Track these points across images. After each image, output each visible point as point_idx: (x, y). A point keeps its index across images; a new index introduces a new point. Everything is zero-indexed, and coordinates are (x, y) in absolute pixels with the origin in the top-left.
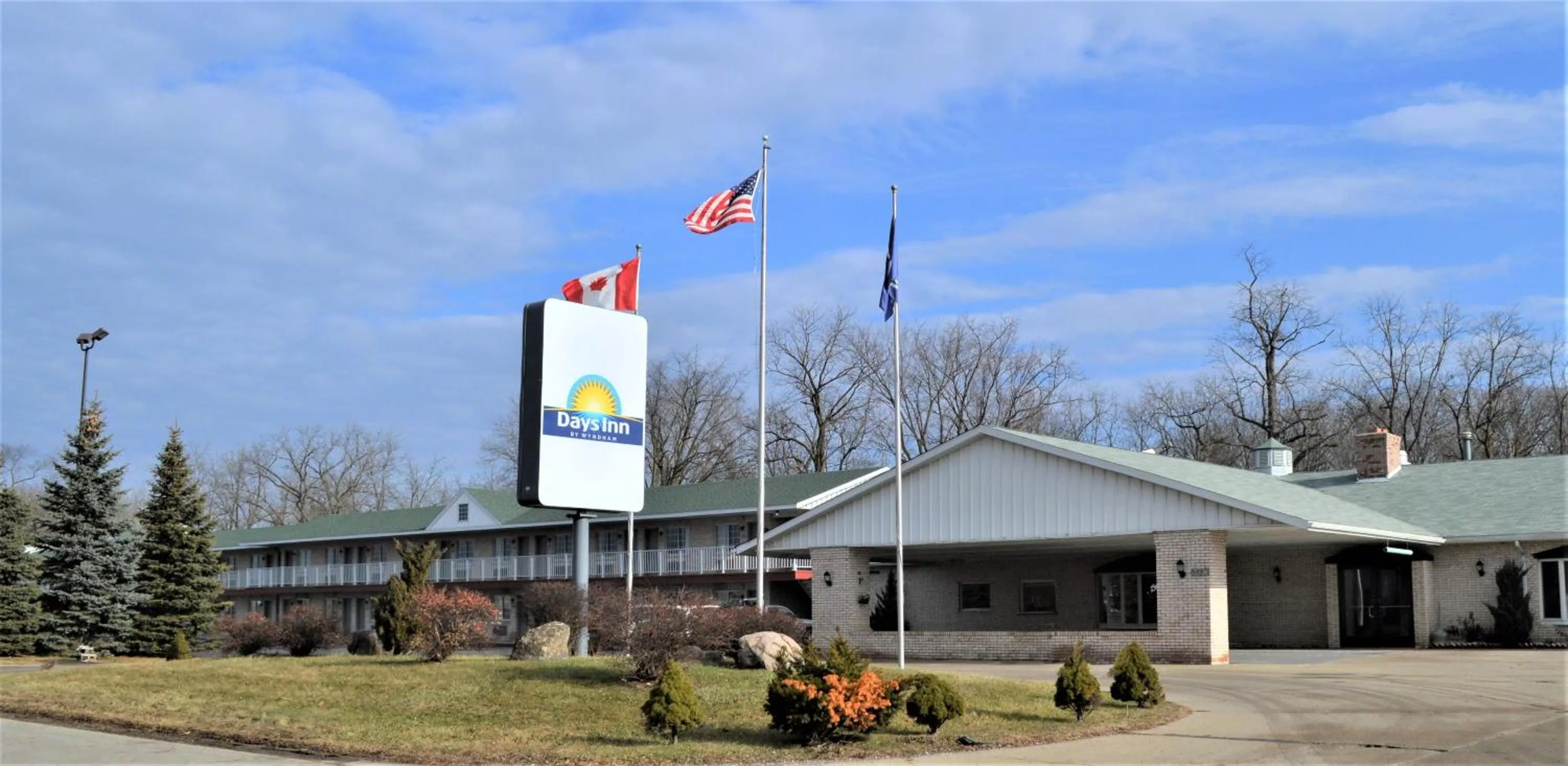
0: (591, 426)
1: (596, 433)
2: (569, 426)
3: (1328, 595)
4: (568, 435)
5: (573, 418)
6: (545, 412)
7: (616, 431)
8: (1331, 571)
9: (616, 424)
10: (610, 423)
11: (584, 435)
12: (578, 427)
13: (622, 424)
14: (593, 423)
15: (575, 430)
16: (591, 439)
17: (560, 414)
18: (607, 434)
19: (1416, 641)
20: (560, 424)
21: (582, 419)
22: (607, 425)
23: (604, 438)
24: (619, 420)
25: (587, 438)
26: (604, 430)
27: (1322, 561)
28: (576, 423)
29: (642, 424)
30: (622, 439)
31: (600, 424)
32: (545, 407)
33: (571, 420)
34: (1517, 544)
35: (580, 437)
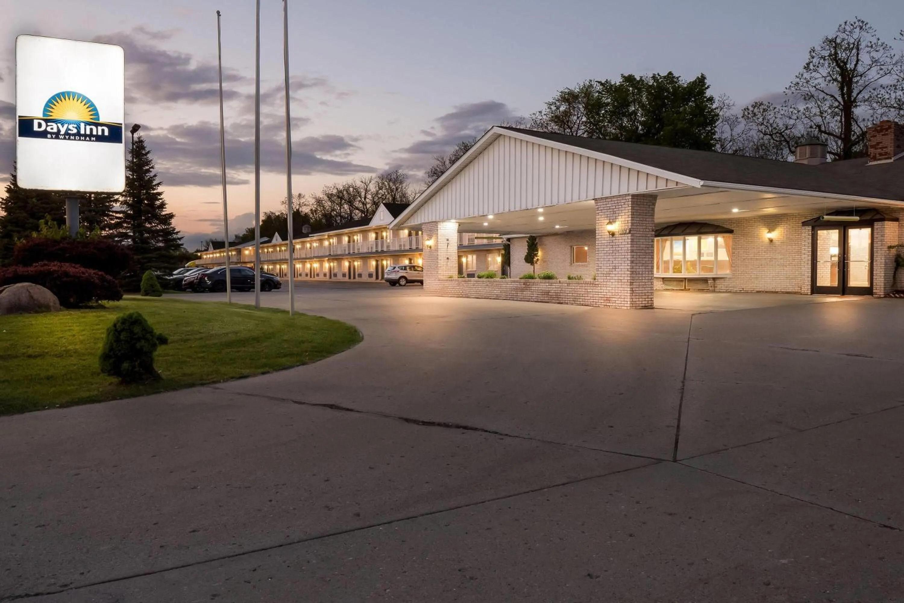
0: (68, 129)
1: (74, 135)
2: (46, 129)
3: (803, 252)
4: (46, 137)
5: (49, 124)
6: (19, 120)
7: (95, 132)
8: (807, 232)
9: (94, 128)
10: (88, 128)
11: (61, 137)
12: (55, 130)
13: (100, 128)
14: (71, 127)
15: (51, 133)
16: (69, 139)
17: (36, 123)
18: (85, 135)
19: (874, 291)
20: (36, 128)
21: (59, 125)
22: (85, 129)
23: (83, 138)
24: (97, 125)
25: (65, 138)
26: (82, 131)
27: (801, 224)
28: (53, 128)
29: (121, 127)
30: (101, 138)
31: (78, 128)
32: (19, 117)
33: (47, 126)
35: (57, 137)
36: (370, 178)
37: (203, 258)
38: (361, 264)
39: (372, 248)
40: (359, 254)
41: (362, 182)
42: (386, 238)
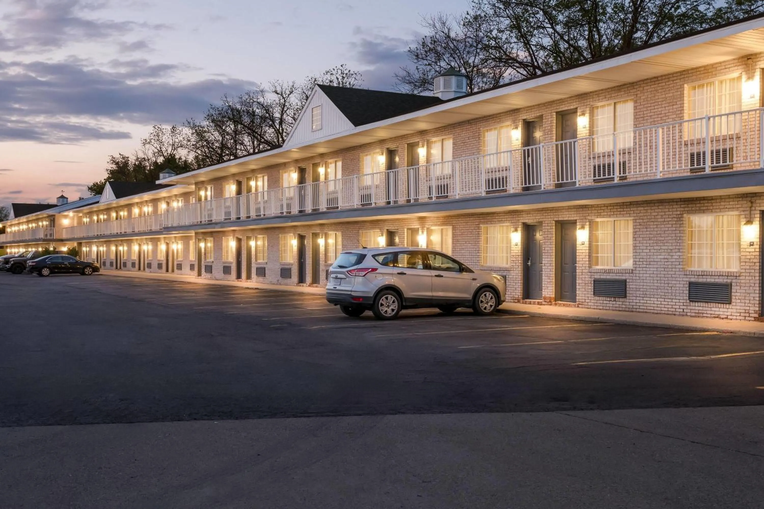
36: (291, 84)
37: (7, 232)
38: (264, 245)
39: (289, 206)
40: (259, 219)
41: (276, 92)
42: (326, 178)
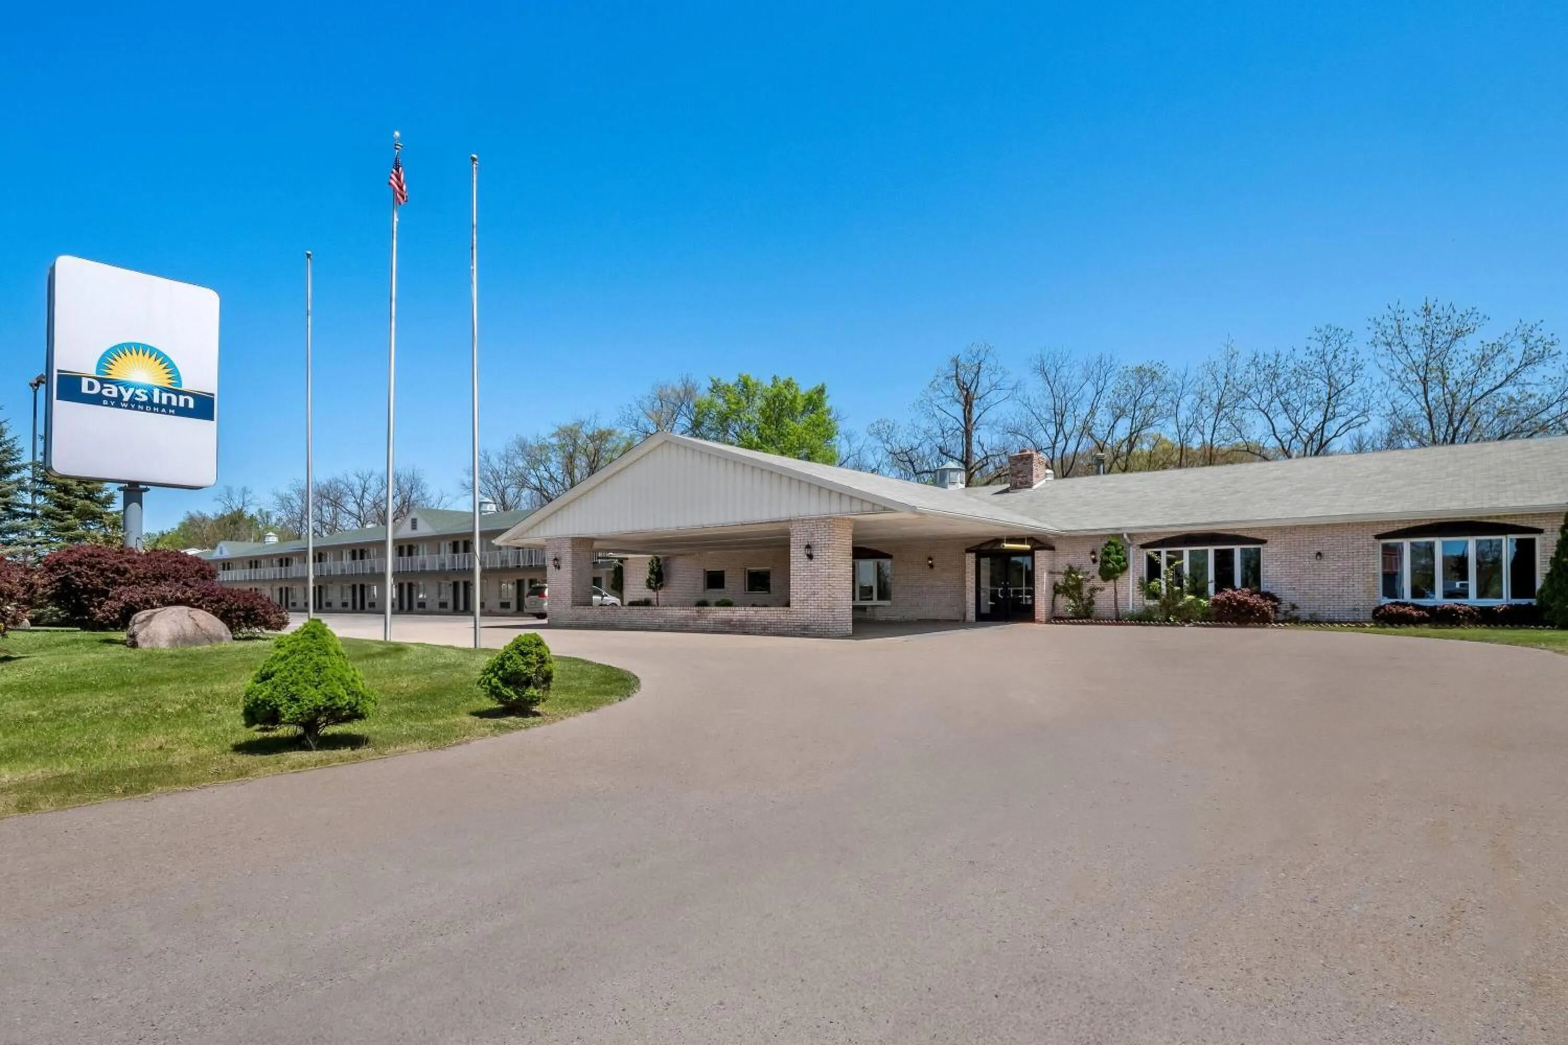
0: (135, 396)
1: (144, 404)
2: (100, 392)
3: (967, 579)
4: (101, 404)
5: (105, 385)
6: (59, 376)
7: (174, 403)
8: (971, 559)
9: (174, 397)
10: (165, 395)
11: (123, 405)
12: (115, 395)
13: (182, 398)
14: (138, 392)
15: (109, 399)
16: (136, 409)
17: (85, 382)
18: (160, 406)
19: (1036, 618)
20: (85, 389)
21: (122, 389)
22: (160, 397)
23: (157, 409)
24: (178, 393)
25: (129, 408)
26: (156, 400)
27: (964, 551)
28: (111, 393)
29: (213, 399)
30: (182, 412)
31: (150, 396)
32: (59, 371)
33: (102, 388)
34: (1125, 536)
35: (117, 405)
